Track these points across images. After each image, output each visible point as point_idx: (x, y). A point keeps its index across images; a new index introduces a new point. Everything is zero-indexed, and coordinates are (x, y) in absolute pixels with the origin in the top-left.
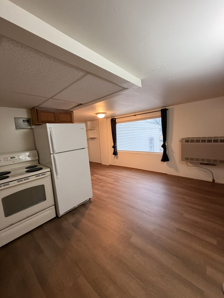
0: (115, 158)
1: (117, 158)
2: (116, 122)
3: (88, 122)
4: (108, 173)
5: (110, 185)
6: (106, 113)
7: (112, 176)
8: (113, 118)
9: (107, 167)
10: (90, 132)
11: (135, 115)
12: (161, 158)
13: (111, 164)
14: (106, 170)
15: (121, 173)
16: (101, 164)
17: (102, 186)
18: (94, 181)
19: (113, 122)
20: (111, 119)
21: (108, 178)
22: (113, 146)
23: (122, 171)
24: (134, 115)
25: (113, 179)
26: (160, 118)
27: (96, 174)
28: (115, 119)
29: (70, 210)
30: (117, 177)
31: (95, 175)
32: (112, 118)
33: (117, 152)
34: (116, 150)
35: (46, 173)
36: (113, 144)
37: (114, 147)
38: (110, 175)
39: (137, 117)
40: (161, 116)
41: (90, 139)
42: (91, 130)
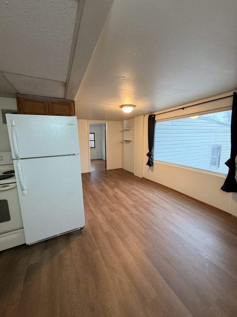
0: (150, 170)
1: (152, 170)
2: (156, 120)
3: (125, 121)
4: (133, 189)
5: (123, 210)
6: (135, 106)
7: (136, 195)
8: (152, 115)
9: (138, 180)
10: (125, 133)
11: (183, 109)
12: (222, 183)
13: (144, 177)
14: (133, 184)
15: (150, 194)
16: (133, 174)
17: (112, 210)
18: (109, 198)
19: (152, 120)
20: (148, 116)
21: (128, 197)
22: (148, 153)
23: (154, 190)
24: (181, 108)
25: (134, 201)
26: (229, 111)
27: (118, 188)
28: (155, 115)
29: (48, 238)
30: (141, 199)
31: (116, 190)
32: (150, 114)
33: (153, 163)
34: (152, 160)
35: (10, 185)
36: (148, 151)
37: (150, 155)
38: (133, 194)
39: (186, 111)
40: (231, 108)
41: (124, 142)
42: (126, 130)
